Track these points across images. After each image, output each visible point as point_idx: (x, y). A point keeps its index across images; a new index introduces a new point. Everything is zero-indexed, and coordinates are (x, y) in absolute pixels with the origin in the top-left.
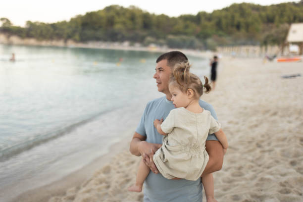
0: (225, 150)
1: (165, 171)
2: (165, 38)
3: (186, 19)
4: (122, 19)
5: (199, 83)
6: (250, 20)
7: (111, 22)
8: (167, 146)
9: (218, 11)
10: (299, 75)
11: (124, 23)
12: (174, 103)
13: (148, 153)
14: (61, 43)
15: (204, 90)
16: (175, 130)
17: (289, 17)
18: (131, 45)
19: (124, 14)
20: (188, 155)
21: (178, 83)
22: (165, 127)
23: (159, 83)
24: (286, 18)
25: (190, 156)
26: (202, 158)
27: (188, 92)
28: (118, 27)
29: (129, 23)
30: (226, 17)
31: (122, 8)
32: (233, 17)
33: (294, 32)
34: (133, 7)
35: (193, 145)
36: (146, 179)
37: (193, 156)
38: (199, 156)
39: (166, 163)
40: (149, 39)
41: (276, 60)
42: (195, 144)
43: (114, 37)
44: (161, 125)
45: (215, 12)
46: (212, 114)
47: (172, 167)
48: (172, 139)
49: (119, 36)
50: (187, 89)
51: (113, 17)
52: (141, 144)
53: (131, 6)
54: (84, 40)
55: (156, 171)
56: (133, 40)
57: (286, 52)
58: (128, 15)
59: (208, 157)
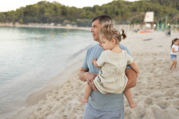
0: (137, 74)
1: (101, 89)
2: (75, 21)
3: (87, 9)
4: (49, 9)
5: (118, 34)
6: (123, 10)
7: (42, 11)
8: (101, 74)
9: (105, 4)
10: (151, 39)
11: (50, 12)
12: (103, 47)
13: (90, 79)
14: (11, 24)
15: (122, 37)
16: (105, 64)
17: (144, 8)
18: (55, 25)
19: (50, 6)
20: (115, 79)
21: (105, 35)
22: (99, 63)
23: (94, 35)
24: (143, 9)
25: (116, 79)
26: (124, 80)
27: (112, 40)
28: (46, 14)
29: (53, 12)
30: (110, 8)
31: (48, 3)
32: (114, 8)
33: (148, 16)
34: (55, 2)
35: (117, 73)
36: (90, 95)
37: (118, 79)
38: (122, 79)
39: (102, 85)
40: (66, 21)
41: (139, 32)
42: (118, 72)
43: (44, 20)
44: (97, 62)
45: (103, 5)
46: (128, 52)
47: (105, 87)
48: (104, 70)
49: (48, 20)
50: (111, 39)
51: (43, 8)
52: (86, 74)
53: (54, 2)
54: (25, 22)
55: (96, 90)
56: (56, 22)
57: (144, 28)
58: (52, 7)
59: (127, 79)
